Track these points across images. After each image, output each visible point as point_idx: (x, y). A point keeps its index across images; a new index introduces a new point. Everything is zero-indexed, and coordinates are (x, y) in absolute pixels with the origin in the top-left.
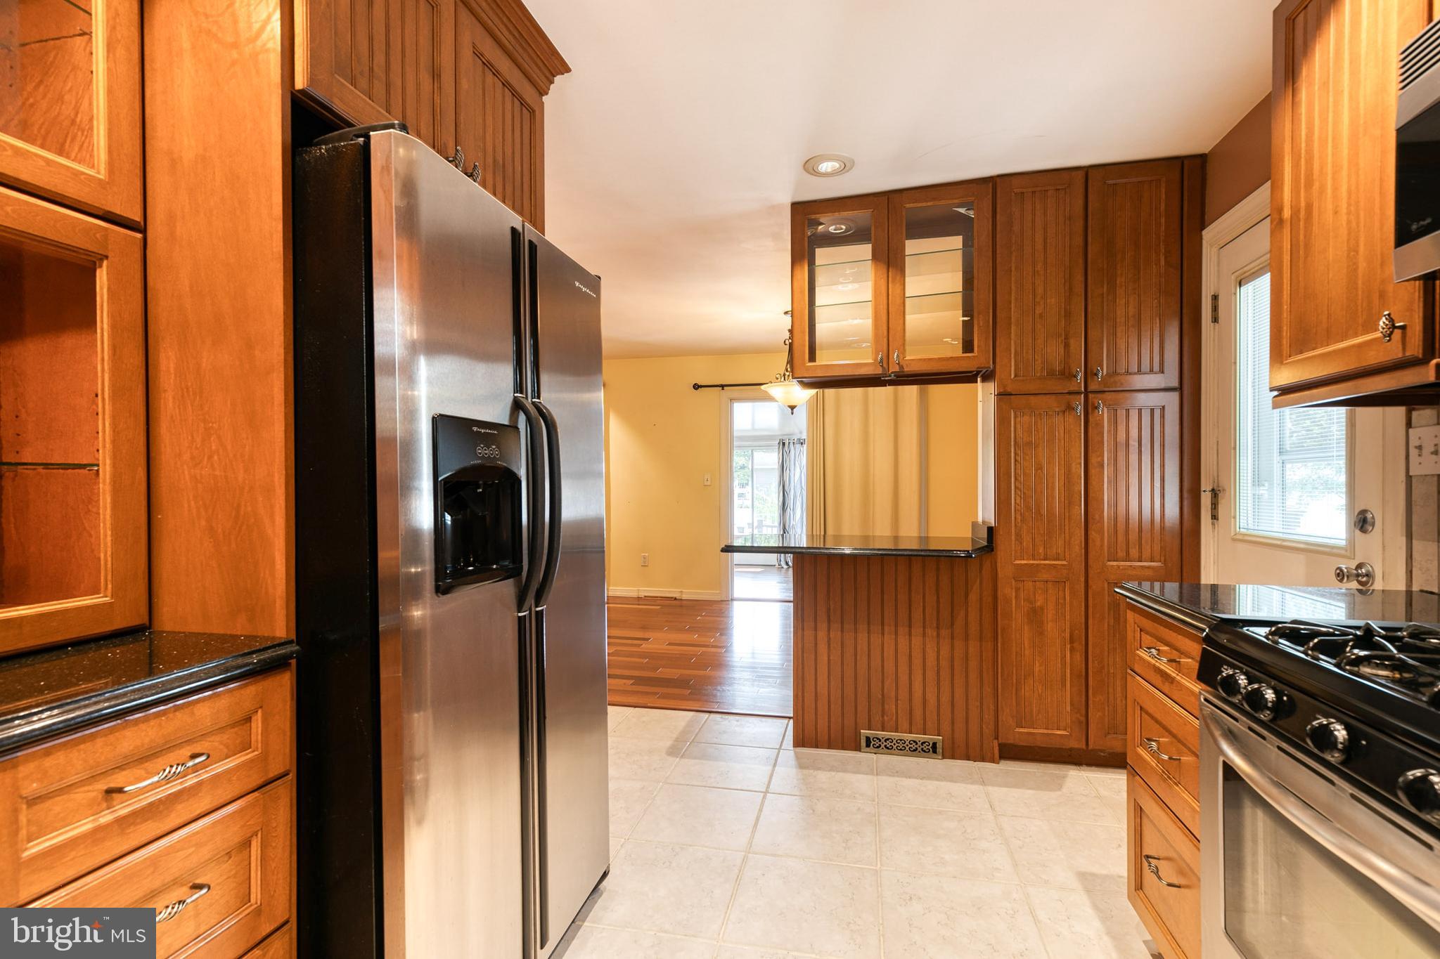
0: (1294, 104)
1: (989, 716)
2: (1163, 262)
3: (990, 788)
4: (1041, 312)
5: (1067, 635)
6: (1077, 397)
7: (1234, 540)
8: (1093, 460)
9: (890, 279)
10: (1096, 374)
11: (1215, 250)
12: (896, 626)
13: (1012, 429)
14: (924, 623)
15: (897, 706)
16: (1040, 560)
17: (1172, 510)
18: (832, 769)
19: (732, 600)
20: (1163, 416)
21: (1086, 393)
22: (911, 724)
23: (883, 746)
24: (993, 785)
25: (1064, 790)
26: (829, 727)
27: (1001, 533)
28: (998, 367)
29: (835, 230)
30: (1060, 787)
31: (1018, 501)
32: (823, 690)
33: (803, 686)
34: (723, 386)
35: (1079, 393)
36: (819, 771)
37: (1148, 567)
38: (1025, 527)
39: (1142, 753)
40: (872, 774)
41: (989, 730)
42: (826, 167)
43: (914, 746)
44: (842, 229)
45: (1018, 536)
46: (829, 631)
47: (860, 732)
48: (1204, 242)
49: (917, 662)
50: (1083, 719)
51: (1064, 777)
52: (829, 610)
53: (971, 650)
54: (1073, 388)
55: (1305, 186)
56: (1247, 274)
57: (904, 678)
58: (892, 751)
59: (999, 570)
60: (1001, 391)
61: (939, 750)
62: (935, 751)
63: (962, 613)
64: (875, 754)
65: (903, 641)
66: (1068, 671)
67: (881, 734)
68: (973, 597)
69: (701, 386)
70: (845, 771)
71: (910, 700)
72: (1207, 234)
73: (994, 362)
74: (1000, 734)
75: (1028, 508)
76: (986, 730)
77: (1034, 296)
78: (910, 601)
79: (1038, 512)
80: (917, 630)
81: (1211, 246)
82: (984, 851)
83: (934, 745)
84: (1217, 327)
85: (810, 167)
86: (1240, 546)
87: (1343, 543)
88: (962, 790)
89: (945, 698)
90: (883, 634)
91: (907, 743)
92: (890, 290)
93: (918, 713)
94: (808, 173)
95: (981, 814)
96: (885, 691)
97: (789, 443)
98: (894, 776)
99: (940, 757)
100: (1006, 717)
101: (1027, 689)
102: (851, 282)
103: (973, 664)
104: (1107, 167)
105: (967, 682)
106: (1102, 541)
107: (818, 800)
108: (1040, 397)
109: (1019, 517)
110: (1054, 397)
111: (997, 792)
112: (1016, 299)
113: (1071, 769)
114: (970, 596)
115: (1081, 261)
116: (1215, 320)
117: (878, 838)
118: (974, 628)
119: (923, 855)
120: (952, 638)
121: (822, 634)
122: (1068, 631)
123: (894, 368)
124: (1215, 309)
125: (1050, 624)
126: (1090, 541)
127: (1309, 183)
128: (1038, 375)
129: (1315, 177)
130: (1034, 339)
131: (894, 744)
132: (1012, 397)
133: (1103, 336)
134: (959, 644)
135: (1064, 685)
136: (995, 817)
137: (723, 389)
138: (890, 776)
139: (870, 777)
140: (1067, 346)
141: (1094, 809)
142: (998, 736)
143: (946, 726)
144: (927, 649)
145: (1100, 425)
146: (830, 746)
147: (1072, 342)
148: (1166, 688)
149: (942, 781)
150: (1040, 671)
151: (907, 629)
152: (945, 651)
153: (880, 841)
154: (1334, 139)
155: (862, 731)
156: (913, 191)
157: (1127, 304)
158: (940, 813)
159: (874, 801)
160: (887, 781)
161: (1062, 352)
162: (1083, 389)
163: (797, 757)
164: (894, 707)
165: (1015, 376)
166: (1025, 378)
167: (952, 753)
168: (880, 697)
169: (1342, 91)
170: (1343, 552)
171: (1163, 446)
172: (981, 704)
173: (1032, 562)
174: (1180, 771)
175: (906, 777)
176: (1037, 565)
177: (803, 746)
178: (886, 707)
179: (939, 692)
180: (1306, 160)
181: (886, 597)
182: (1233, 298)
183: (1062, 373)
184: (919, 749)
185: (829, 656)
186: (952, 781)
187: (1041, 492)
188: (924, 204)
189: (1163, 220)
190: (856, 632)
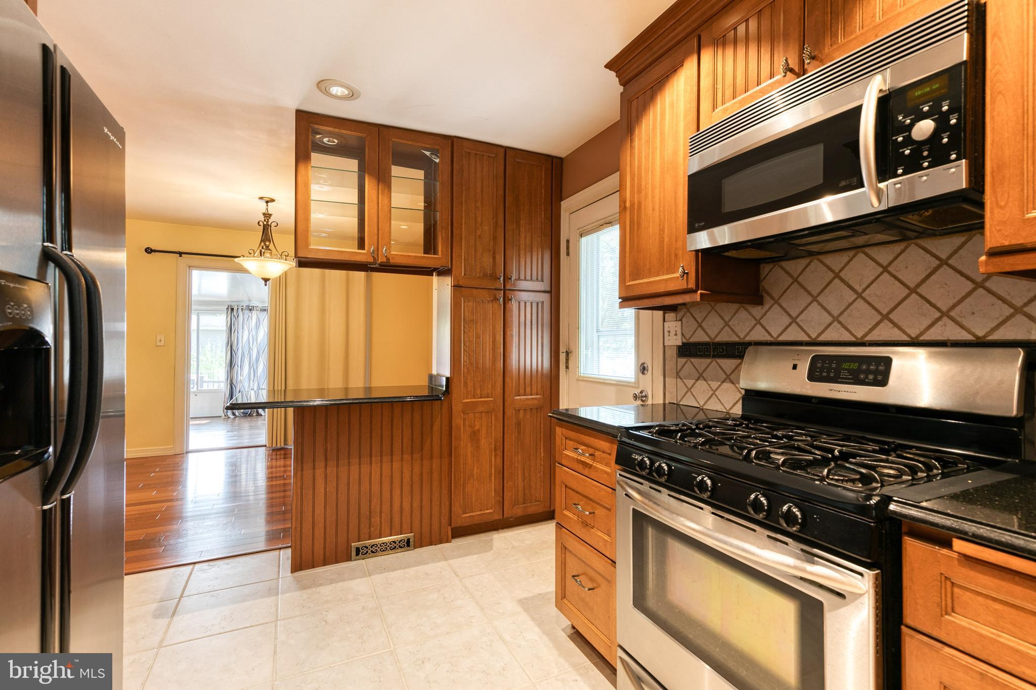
0: (632, 147)
1: (445, 511)
2: (543, 216)
3: (451, 561)
4: (479, 234)
5: (493, 447)
6: (499, 292)
7: (578, 380)
8: (508, 333)
9: (380, 191)
10: (510, 279)
11: (568, 214)
12: (381, 456)
13: (462, 310)
14: (402, 451)
15: (381, 518)
16: (478, 398)
17: (547, 364)
18: (332, 582)
19: (187, 452)
20: (542, 307)
21: (505, 290)
22: (391, 529)
23: (369, 552)
24: (452, 558)
25: (494, 549)
26: (325, 547)
27: (455, 381)
28: (454, 267)
29: (328, 142)
30: (491, 548)
31: (465, 360)
32: (320, 519)
33: (301, 518)
34: (181, 254)
35: (501, 290)
36: (320, 588)
37: (535, 399)
38: (469, 377)
39: (567, 513)
40: (367, 576)
41: (445, 521)
42: (336, 90)
43: (393, 545)
44: (334, 142)
45: (466, 383)
46: (326, 467)
47: (351, 545)
48: (562, 209)
49: (397, 482)
50: (501, 499)
51: (492, 540)
52: (326, 450)
53: (434, 466)
54: (498, 286)
55: (637, 192)
56: (585, 231)
57: (386, 495)
58: (377, 554)
59: (453, 407)
60: (456, 284)
61: (412, 543)
62: (408, 546)
63: (429, 441)
64: (363, 559)
65: (386, 467)
66: (493, 470)
67: (368, 542)
68: (436, 427)
69: (155, 251)
70: (343, 580)
71: (391, 511)
72: (564, 204)
73: (452, 264)
74: (453, 521)
75: (471, 364)
76: (443, 521)
77: (476, 222)
78: (392, 435)
79: (477, 367)
80: (397, 457)
81: (566, 212)
82: (460, 607)
83: (408, 540)
84: (568, 259)
85: (322, 85)
86: (581, 383)
87: (633, 380)
88: (432, 568)
89: (416, 504)
90: (371, 463)
91: (388, 544)
92: (380, 200)
93: (396, 519)
94: (322, 92)
95: (451, 582)
96: (372, 507)
97: (238, 309)
98: (382, 573)
99: (412, 548)
100: (456, 509)
101: (469, 486)
102: (328, 185)
103: (436, 475)
104: (516, 150)
105: (431, 489)
106: (511, 384)
107: (327, 611)
108: (478, 290)
109: (466, 370)
110: (487, 291)
111: (457, 562)
112: (465, 223)
113: (495, 534)
114: (434, 429)
115: (502, 206)
116: (568, 254)
117: (385, 625)
118: (436, 449)
119: (422, 625)
120: (422, 459)
121: (320, 472)
122: (493, 443)
123: (381, 259)
124: (568, 248)
125: (483, 440)
126: (506, 385)
127: (640, 191)
128: (478, 275)
129: (642, 188)
130: (476, 251)
131: (379, 548)
132: (462, 288)
133: (513, 255)
134: (426, 462)
135: (490, 479)
136: (460, 580)
137: (181, 256)
138: (380, 573)
139: (365, 579)
140: (494, 258)
141: (513, 556)
142: (451, 523)
143: (416, 524)
144: (404, 470)
145: (511, 310)
146: (325, 563)
147: (497, 256)
148: (586, 471)
149: (418, 566)
150: (477, 473)
151: (389, 457)
152: (417, 470)
153: (387, 628)
154: (652, 171)
155: (352, 544)
156: (397, 130)
157: (526, 237)
158: (424, 590)
159: (373, 597)
160: (378, 578)
161: (492, 262)
162: (503, 288)
163: (298, 581)
164: (379, 519)
165: (465, 275)
166: (470, 277)
167: (420, 544)
168: (368, 513)
169: (656, 148)
170: (634, 385)
171: (542, 325)
172: (441, 502)
173: (473, 400)
174: (594, 519)
175: (392, 571)
176: (477, 402)
177: (301, 569)
178: (373, 520)
179: (412, 501)
180: (638, 178)
181: (374, 435)
182: (578, 243)
183: (491, 276)
184: (397, 546)
185: (325, 489)
186: (425, 564)
187: (479, 353)
188: (406, 142)
189: (543, 191)
190: (349, 466)
